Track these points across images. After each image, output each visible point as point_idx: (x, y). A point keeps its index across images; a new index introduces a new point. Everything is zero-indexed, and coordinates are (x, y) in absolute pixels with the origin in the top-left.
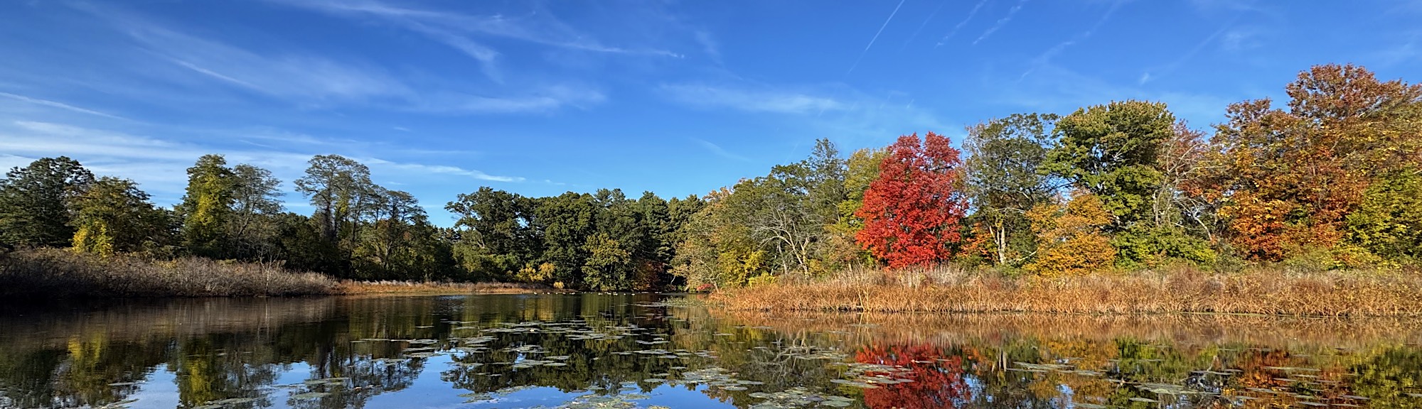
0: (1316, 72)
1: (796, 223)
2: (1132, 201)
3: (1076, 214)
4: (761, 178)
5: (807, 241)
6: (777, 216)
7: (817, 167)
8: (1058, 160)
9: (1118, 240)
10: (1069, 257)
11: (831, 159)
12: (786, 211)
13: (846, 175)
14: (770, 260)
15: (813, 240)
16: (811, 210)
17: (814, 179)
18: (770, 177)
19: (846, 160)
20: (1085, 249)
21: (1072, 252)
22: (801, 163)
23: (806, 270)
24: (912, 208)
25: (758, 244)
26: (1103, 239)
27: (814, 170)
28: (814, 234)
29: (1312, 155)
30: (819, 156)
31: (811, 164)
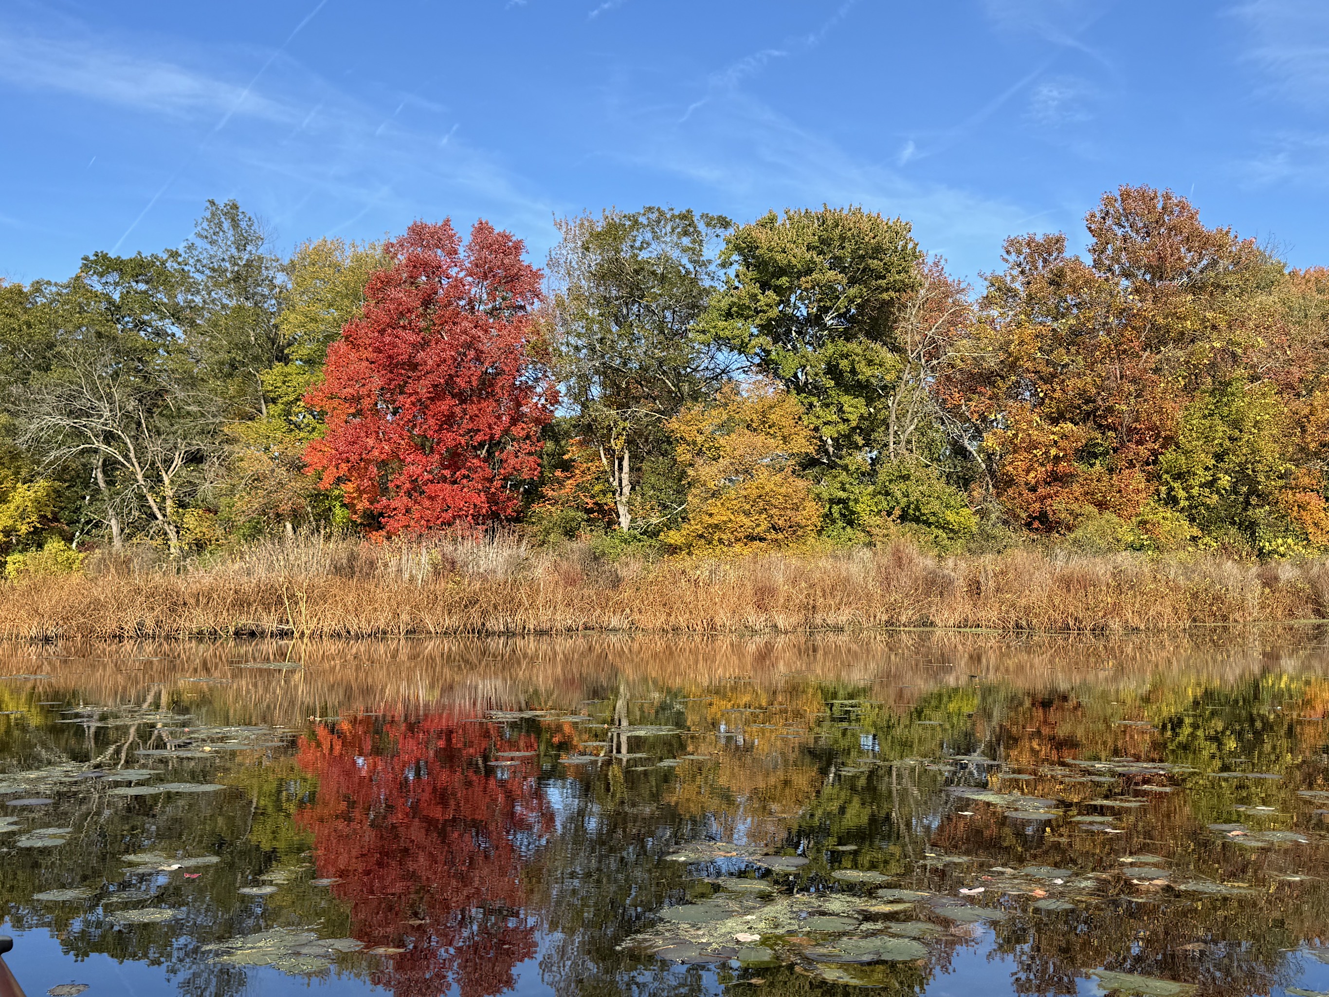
0: (1126, 196)
1: (150, 411)
2: (851, 409)
3: (755, 430)
4: (49, 283)
5: (178, 461)
6: (94, 390)
7: (207, 272)
8: (728, 315)
9: (828, 488)
10: (742, 518)
11: (246, 256)
12: (121, 379)
13: (284, 300)
14: (72, 507)
15: (195, 459)
16: (191, 381)
17: (198, 299)
18: (77, 284)
19: (286, 262)
20: (768, 503)
21: (748, 507)
22: (165, 256)
23: (172, 535)
24: (437, 394)
25: (38, 464)
26: (801, 484)
27: (198, 277)
28: (199, 444)
29: (1116, 346)
30: (212, 243)
31: (191, 261)
